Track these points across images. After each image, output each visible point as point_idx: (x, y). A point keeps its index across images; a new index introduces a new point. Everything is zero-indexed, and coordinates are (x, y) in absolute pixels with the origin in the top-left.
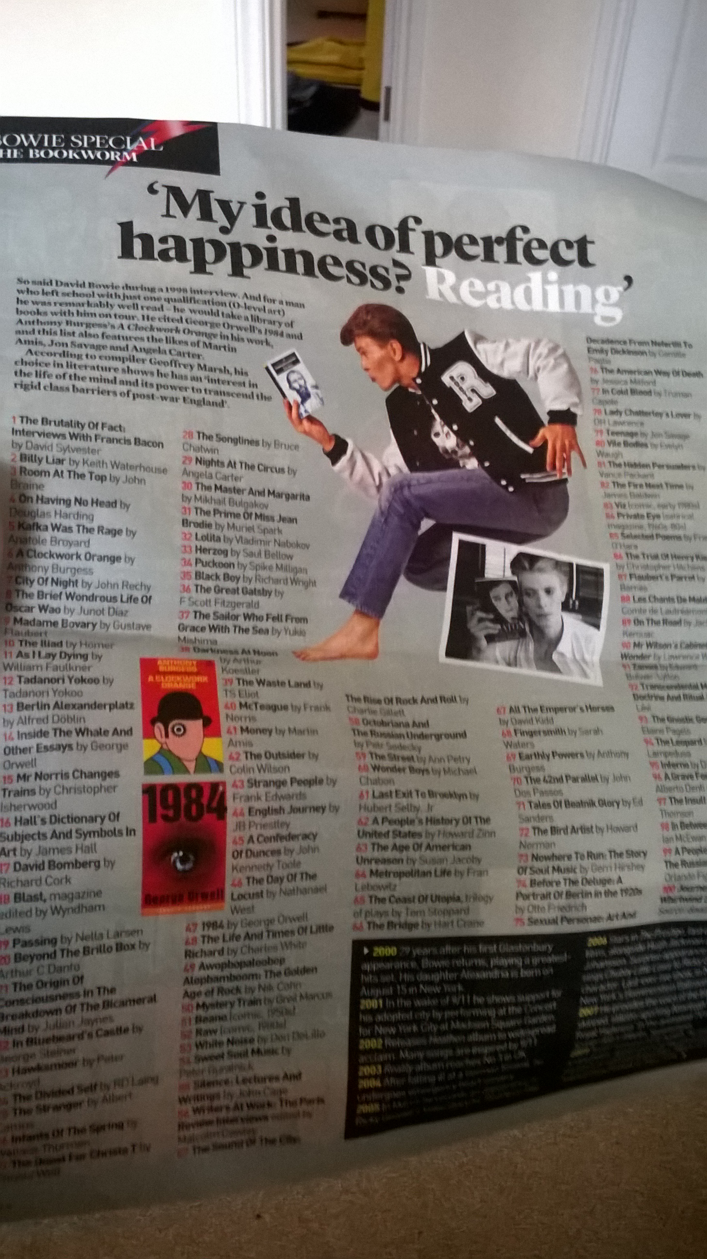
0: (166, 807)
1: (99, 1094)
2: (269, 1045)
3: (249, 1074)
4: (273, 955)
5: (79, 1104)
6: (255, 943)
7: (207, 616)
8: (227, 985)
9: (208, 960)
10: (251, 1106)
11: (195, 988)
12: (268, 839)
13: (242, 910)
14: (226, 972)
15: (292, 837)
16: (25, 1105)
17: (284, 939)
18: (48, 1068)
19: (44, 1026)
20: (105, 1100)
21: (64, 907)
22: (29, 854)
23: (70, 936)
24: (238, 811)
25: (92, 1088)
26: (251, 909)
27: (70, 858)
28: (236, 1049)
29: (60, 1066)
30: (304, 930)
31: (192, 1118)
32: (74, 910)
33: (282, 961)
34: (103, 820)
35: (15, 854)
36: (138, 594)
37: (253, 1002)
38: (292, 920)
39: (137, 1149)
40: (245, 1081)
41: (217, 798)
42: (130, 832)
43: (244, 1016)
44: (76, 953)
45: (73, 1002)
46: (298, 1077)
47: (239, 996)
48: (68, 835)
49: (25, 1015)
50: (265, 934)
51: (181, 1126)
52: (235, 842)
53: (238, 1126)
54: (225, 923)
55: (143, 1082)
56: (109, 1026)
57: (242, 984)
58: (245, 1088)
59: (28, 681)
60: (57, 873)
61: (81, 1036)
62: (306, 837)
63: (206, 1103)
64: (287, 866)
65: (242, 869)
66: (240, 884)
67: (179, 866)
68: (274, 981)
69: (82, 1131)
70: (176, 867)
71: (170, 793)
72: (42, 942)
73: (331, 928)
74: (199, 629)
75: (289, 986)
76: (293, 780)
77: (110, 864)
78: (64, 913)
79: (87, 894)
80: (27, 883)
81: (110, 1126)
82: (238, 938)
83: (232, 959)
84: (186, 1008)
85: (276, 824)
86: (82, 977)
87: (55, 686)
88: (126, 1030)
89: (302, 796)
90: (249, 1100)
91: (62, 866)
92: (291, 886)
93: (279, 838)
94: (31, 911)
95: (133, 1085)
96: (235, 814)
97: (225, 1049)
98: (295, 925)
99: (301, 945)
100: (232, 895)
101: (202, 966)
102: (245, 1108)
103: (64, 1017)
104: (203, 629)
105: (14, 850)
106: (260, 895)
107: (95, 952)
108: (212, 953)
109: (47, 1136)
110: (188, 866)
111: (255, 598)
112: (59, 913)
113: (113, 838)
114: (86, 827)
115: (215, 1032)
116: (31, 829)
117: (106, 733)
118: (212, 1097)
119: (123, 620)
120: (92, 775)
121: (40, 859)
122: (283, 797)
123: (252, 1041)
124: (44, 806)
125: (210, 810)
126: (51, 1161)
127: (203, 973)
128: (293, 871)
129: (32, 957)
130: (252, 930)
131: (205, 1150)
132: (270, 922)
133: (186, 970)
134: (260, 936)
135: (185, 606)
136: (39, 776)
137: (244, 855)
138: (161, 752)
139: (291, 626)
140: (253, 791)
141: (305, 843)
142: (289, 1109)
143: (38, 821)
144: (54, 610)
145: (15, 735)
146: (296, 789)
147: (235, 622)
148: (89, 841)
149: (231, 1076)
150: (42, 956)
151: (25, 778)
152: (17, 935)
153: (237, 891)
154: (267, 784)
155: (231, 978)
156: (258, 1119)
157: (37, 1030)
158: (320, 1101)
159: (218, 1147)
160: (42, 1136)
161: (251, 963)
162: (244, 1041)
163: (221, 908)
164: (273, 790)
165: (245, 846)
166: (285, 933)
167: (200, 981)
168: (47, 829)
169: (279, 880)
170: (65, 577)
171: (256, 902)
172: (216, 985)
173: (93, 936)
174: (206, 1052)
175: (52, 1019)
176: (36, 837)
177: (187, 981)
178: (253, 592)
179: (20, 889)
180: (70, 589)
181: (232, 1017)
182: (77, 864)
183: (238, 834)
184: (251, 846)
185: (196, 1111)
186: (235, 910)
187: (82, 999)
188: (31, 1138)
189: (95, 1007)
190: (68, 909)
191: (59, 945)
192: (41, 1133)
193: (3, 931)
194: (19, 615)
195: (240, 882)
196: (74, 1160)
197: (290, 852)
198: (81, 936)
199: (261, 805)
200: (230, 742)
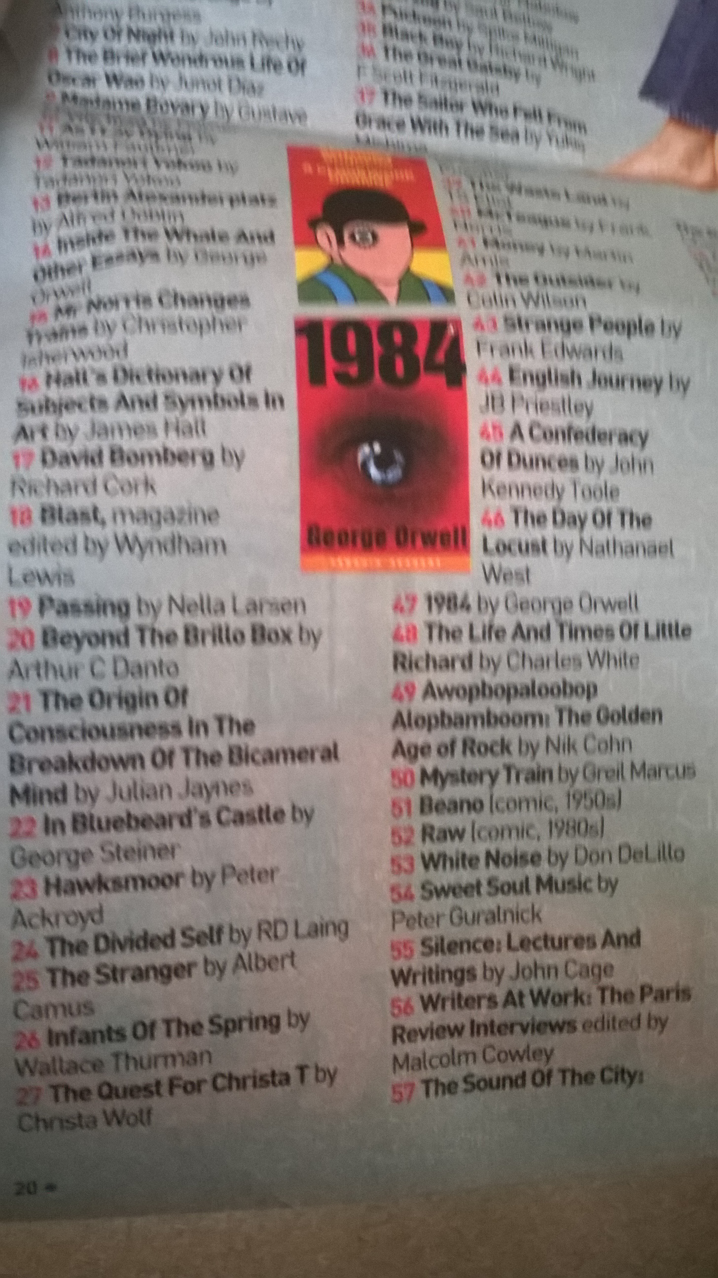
0: (341, 354)
1: (225, 952)
2: (570, 871)
3: (533, 931)
4: (573, 676)
5: (185, 970)
6: (536, 648)
7: (406, 101)
8: (483, 734)
9: (441, 679)
10: (540, 998)
11: (414, 737)
12: (550, 435)
13: (505, 576)
14: (480, 706)
15: (597, 436)
16: (74, 963)
17: (593, 645)
18: (119, 884)
19: (107, 790)
20: (241, 963)
21: (142, 539)
22: (73, 436)
23: (155, 602)
24: (489, 373)
25: (213, 935)
26: (525, 576)
27: (154, 444)
28: (505, 874)
29: (145, 883)
30: (634, 629)
31: (421, 1019)
32: (162, 546)
33: (590, 691)
34: (217, 378)
35: (44, 435)
36: (282, 55)
37: (537, 776)
38: (609, 606)
39: (310, 1074)
40: (525, 944)
41: (445, 344)
42: (273, 401)
43: (518, 804)
44: (169, 638)
45: (167, 743)
46: (633, 940)
47: (506, 759)
48: (149, 403)
49: (69, 764)
50: (555, 630)
51: (399, 1034)
52: (484, 433)
53: (516, 1041)
54: (473, 601)
55: (317, 930)
56: (242, 803)
57: (511, 734)
58: (526, 958)
59: (79, 162)
60: (126, 472)
61: (185, 820)
62: (626, 438)
63: (448, 988)
64: (592, 493)
65: (501, 491)
67: (374, 472)
68: (578, 732)
69: (195, 1029)
70: (369, 476)
71: (351, 337)
72: (97, 608)
73: (686, 632)
74: (393, 124)
75: (610, 744)
76: (595, 322)
77: (237, 459)
78: (143, 549)
79: (190, 515)
80: (69, 488)
81: (255, 1023)
82: (500, 634)
83: (487, 677)
84: (400, 779)
85: (565, 405)
86: (185, 692)
87: (129, 170)
88: (279, 816)
89: (613, 353)
90: (539, 983)
91: (138, 458)
92: (601, 535)
93: (570, 434)
94: (75, 541)
95: (297, 935)
96: (482, 378)
97: (483, 873)
98: (614, 619)
99: (627, 661)
100: (485, 541)
101: (430, 691)
102: (528, 1001)
103: (152, 776)
104: (400, 125)
105: (44, 428)
106: (539, 548)
107: (209, 640)
108: (448, 664)
109: (121, 1034)
110: (394, 474)
111: (491, 79)
112: (131, 549)
113: (239, 411)
114: (183, 389)
115: (459, 834)
116: (76, 392)
117: (223, 237)
118: (463, 975)
119: (255, 103)
120: (196, 301)
121: (92, 445)
122: (574, 352)
123: (535, 859)
124: (103, 353)
125: (431, 366)
126: (132, 1092)
127: (433, 706)
128: (604, 505)
129: (78, 640)
130: (529, 620)
131: (450, 1088)
132: (564, 605)
133: (397, 695)
134: (544, 634)
135: (367, 81)
136: (94, 305)
137: (504, 462)
138: (331, 267)
139: (559, 131)
140: (517, 337)
141: (627, 452)
142: (620, 1010)
143: (92, 378)
144: (133, 82)
145: (53, 247)
146: (600, 338)
147: (459, 115)
148: (190, 415)
149: (496, 932)
150: (99, 639)
151: (70, 310)
152: (46, 589)
153: (494, 536)
154: (543, 326)
155: (490, 719)
156: (557, 1027)
157: (94, 799)
158: (684, 994)
159: (474, 1084)
160: (112, 1034)
161: (530, 691)
162: (518, 859)
163: (465, 570)
164: (556, 337)
165: (505, 445)
166: (595, 633)
167: (427, 722)
168: (110, 391)
169: (576, 521)
170: (150, 26)
171: (531, 561)
172: (459, 734)
173: (204, 606)
174: (444, 877)
175: (124, 777)
176: (86, 405)
177: (399, 721)
178: (487, 68)
179: (53, 499)
180: (162, 46)
181: (494, 807)
182: (166, 456)
183: (491, 417)
184: (518, 444)
185: (429, 1003)
186: (491, 574)
187: (186, 739)
188: (88, 1038)
189: (213, 759)
190: (150, 544)
191: (135, 618)
192: (109, 1029)
193: (17, 575)
194: (70, 89)
195: (499, 515)
196: (178, 1092)
197: (596, 465)
198: (179, 601)
199: (535, 364)
200: (466, 258)
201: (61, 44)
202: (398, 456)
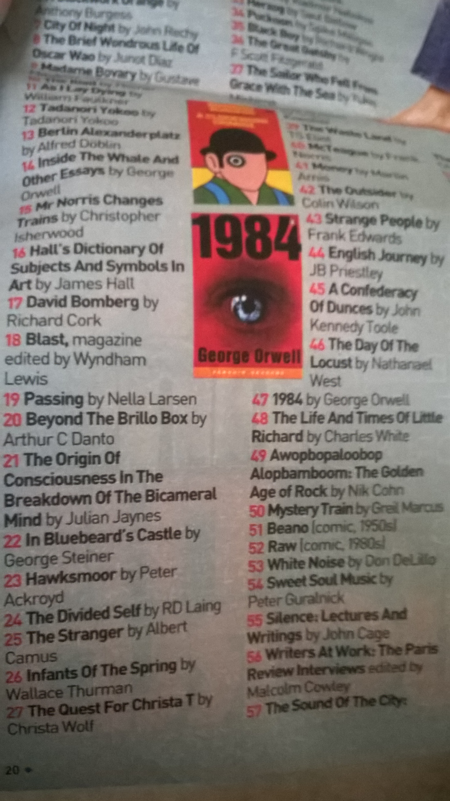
0: (221, 238)
1: (142, 621)
2: (363, 571)
3: (339, 608)
4: (367, 447)
5: (116, 633)
6: (343, 428)
7: (262, 72)
8: (309, 483)
9: (284, 447)
10: (342, 651)
11: (265, 484)
12: (355, 291)
13: (325, 382)
14: (307, 465)
15: (385, 292)
16: (45, 628)
17: (380, 427)
18: (74, 578)
19: (67, 518)
20: (153, 629)
21: (92, 355)
22: (48, 287)
23: (100, 397)
24: (316, 251)
25: (134, 611)
26: (336, 382)
27: (101, 294)
28: (321, 572)
29: (91, 577)
30: (406, 416)
31: (267, 664)
33: (377, 456)
34: (142, 251)
35: (29, 288)
36: (184, 42)
37: (343, 510)
38: (391, 401)
39: (195, 700)
40: (334, 617)
41: (288, 233)
42: (177, 267)
43: (330, 527)
44: (108, 420)
45: (106, 488)
46: (401, 615)
47: (324, 499)
48: (97, 267)
49: (43, 501)
50: (356, 416)
51: (252, 674)
52: (313, 291)
53: (327, 678)
54: (303, 397)
55: (201, 608)
56: (155, 526)
57: (327, 482)
58: (334, 626)
59: (53, 109)
60: (82, 312)
61: (117, 537)
62: (403, 294)
63: (283, 645)
65: (324, 326)
66: (320, 346)
67: (242, 314)
68: (369, 482)
69: (122, 671)
70: (239, 316)
71: (228, 226)
72: (63, 400)
73: (438, 419)
74: (254, 87)
75: (390, 490)
76: (384, 219)
77: (153, 304)
78: (92, 363)
79: (123, 340)
80: (44, 322)
81: (160, 667)
82: (320, 419)
83: (312, 446)
84: (255, 512)
85: (365, 273)
86: (118, 455)
87: (85, 115)
88: (177, 534)
89: (396, 239)
90: (341, 642)
91: (90, 303)
92: (387, 356)
93: (367, 291)
94: (48, 357)
95: (188, 611)
96: (312, 254)
97: (307, 572)
98: (393, 410)
99: (402, 437)
100: (312, 358)
101: (275, 455)
102: (334, 653)
103: (96, 509)
104: (259, 88)
105: (29, 282)
106: (345, 364)
107: (134, 420)
108: (287, 438)
109: (74, 674)
110: (254, 315)
111: (318, 59)
112: (85, 362)
113: (155, 272)
114: (120, 258)
115: (292, 547)
116: (49, 259)
117: (146, 160)
118: (294, 636)
119: (167, 72)
120: (128, 201)
121: (60, 294)
122: (371, 238)
123: (340, 563)
124: (67, 234)
125: (280, 247)
126: (81, 710)
127: (277, 465)
128: (389, 337)
129: (50, 420)
130: (341, 410)
131: (283, 708)
132: (362, 401)
133: (254, 458)
134: (348, 419)
135: (238, 60)
136: (62, 202)
137: (325, 307)
138: (215, 180)
139: (361, 93)
140: (334, 228)
141: (404, 302)
142: (392, 659)
143: (60, 250)
144: (87, 57)
145: (35, 163)
146: (387, 229)
147: (296, 83)
148: (124, 275)
149: (315, 609)
150: (64, 420)
151: (46, 205)
152: (29, 388)
153: (318, 355)
154: (351, 221)
155: (313, 474)
156: (352, 670)
157: (59, 523)
158: (433, 649)
159: (298, 706)
160: (68, 673)
161: (339, 456)
162: (331, 563)
163: (299, 377)
164: (359, 228)
165: (326, 297)
166: (382, 419)
167: (274, 475)
168: (72, 259)
169: (370, 347)
170: (100, 21)
171: (342, 372)
172: (294, 482)
173: (130, 399)
174: (281, 574)
175: (79, 509)
176: (56, 267)
177: (256, 474)
178: (314, 52)
179: (34, 329)
180: (106, 34)
181: (316, 530)
182: (108, 302)
183: (317, 280)
184: (333, 297)
185: (272, 654)
186: (316, 381)
187: (118, 485)
188: (53, 676)
189: (136, 498)
190: (97, 358)
191: (86, 408)
192: (67, 671)
193: (11, 380)
194: (47, 61)
195: (321, 344)
196: (111, 710)
197: (383, 311)
198: (115, 396)
199: (345, 245)
200: (301, 176)
201: (42, 31)
202: (258, 304)
